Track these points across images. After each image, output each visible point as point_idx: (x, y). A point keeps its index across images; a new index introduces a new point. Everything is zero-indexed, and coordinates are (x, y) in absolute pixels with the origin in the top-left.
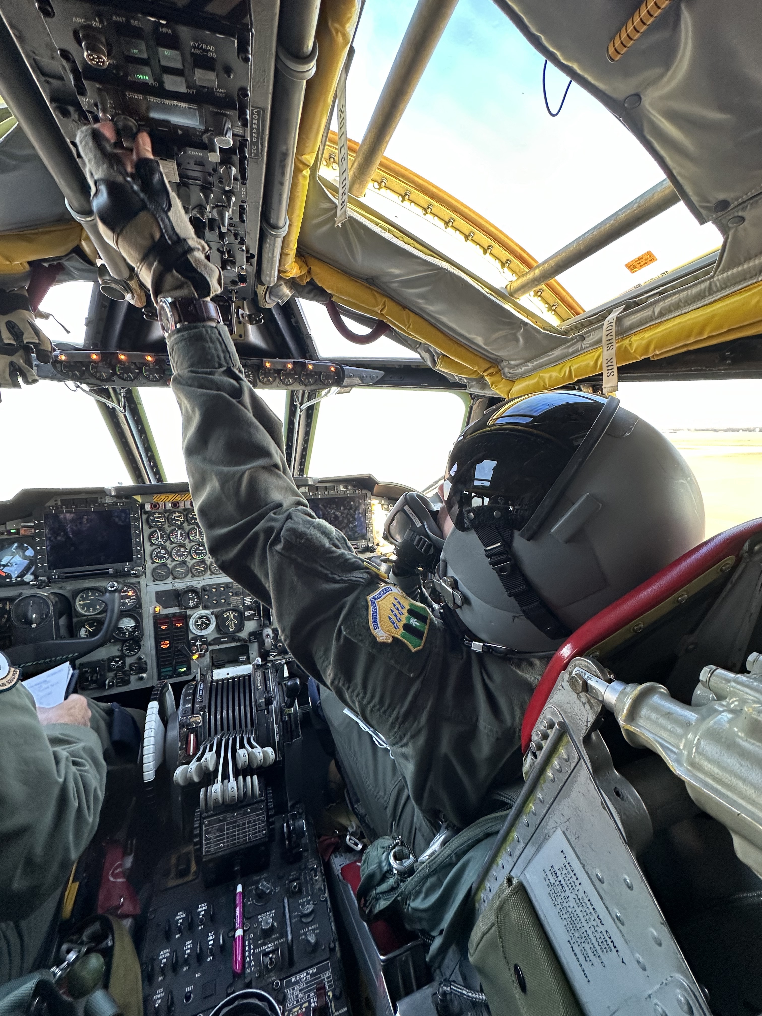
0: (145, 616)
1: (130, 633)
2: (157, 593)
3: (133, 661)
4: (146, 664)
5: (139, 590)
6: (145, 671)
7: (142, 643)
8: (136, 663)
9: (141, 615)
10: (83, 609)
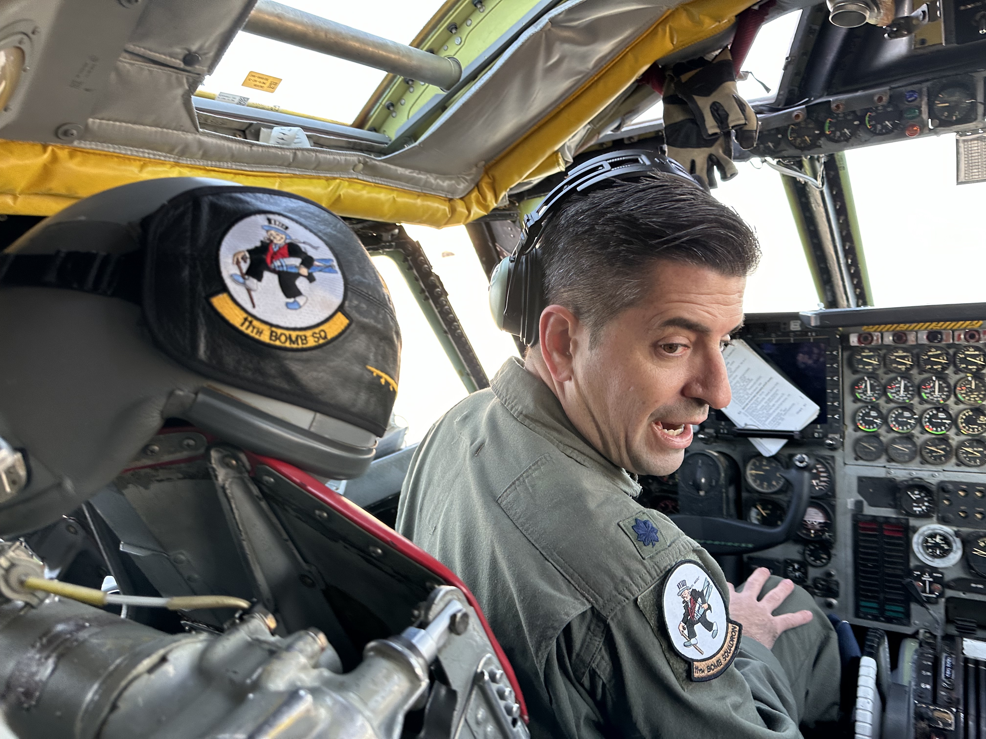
0: (839, 510)
1: (816, 531)
2: (861, 480)
3: (818, 575)
4: (837, 584)
5: (833, 469)
6: (835, 595)
7: (833, 552)
8: (824, 580)
9: (833, 507)
10: (755, 481)
